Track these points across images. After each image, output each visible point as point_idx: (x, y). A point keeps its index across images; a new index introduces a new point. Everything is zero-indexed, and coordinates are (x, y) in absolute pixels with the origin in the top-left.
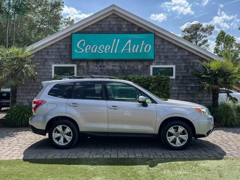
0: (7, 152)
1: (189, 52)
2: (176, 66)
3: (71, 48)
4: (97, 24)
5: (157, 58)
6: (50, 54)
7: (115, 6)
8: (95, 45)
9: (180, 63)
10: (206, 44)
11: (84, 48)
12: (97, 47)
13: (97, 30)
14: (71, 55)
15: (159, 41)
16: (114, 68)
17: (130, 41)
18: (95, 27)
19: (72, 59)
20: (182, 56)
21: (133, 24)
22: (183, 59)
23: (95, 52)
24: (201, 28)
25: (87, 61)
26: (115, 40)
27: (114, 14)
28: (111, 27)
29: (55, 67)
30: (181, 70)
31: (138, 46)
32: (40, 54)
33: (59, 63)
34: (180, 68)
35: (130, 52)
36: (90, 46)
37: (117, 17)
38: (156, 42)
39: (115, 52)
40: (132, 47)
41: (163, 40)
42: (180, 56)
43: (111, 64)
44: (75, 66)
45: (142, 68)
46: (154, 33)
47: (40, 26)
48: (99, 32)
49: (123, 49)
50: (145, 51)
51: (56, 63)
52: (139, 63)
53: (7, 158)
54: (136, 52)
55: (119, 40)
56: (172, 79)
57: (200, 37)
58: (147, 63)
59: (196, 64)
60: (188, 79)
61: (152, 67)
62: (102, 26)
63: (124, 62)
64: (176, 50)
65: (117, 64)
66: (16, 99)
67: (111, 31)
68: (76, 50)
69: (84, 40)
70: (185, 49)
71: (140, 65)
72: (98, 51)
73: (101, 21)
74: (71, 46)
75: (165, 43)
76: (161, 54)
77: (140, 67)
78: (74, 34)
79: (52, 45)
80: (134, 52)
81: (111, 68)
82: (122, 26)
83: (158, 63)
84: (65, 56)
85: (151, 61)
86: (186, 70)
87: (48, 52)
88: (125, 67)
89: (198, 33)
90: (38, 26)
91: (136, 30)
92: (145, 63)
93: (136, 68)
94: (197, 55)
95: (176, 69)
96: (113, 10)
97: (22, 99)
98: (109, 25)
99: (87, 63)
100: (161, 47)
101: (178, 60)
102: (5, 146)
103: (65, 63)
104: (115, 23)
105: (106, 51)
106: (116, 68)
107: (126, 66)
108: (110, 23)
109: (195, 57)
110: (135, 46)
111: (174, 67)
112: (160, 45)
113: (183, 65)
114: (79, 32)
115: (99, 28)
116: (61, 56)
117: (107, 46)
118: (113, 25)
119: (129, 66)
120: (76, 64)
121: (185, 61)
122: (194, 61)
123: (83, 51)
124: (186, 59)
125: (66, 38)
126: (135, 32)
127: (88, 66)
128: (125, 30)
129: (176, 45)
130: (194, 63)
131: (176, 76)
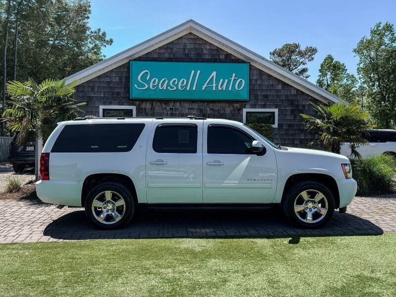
1: (298, 90)
2: (279, 110)
3: (129, 82)
4: (166, 47)
5: (252, 98)
6: (96, 90)
7: (194, 21)
8: (164, 79)
9: (285, 106)
10: (305, 74)
11: (148, 82)
12: (167, 82)
13: (167, 55)
14: (129, 91)
15: (255, 73)
16: (190, 111)
17: (214, 73)
18: (162, 51)
19: (131, 98)
20: (287, 96)
21: (218, 49)
22: (288, 100)
23: (165, 89)
24: (297, 50)
25: (152, 101)
26: (193, 72)
27: (190, 33)
28: (186, 52)
29: (104, 109)
30: (286, 115)
31: (226, 80)
32: (81, 89)
33: (110, 104)
34: (284, 113)
35: (214, 89)
36: (157, 80)
37: (196, 37)
38: (251, 76)
39: (194, 89)
40: (217, 83)
41: (261, 72)
42: (284, 97)
43: (187, 105)
44: (134, 108)
45: (231, 112)
46: (250, 63)
47: (54, 41)
48: (170, 60)
49: (205, 85)
50: (237, 88)
51: (105, 104)
52: (228, 104)
54: (224, 89)
55: (199, 72)
56: (274, 129)
57: (296, 63)
58: (237, 105)
59: (306, 108)
60: (295, 130)
61: (245, 111)
62: (174, 50)
63: (206, 104)
64: (280, 87)
65: (196, 106)
67: (187, 59)
68: (136, 86)
69: (147, 71)
70: (291, 86)
71: (229, 107)
72: (169, 88)
73: (172, 43)
74: (128, 79)
75: (264, 77)
76: (259, 93)
77: (228, 110)
78: (133, 62)
79: (99, 77)
80: (220, 89)
81: (187, 111)
82: (202, 51)
83: (254, 106)
84: (118, 93)
86: (293, 116)
87: (93, 88)
89: (293, 57)
90: (52, 43)
91: (222, 57)
92: (235, 105)
93: (222, 112)
94: (308, 95)
95: (279, 115)
96: (191, 28)
98: (184, 49)
99: (152, 105)
100: (259, 82)
101: (282, 101)
103: (119, 104)
104: (192, 46)
105: (180, 88)
106: (194, 112)
107: (208, 109)
108: (185, 46)
109: (306, 97)
110: (222, 80)
111: (276, 111)
112: (256, 80)
113: (289, 108)
114: (140, 59)
115: (170, 53)
116: (113, 93)
117: (183, 79)
118: (190, 50)
119: (213, 109)
120: (135, 105)
121: (292, 102)
122: (304, 103)
123: (147, 86)
124: (292, 100)
125: (121, 66)
126: (221, 61)
127: (152, 109)
128: (207, 57)
129: (279, 80)
130: (304, 106)
131: (278, 124)
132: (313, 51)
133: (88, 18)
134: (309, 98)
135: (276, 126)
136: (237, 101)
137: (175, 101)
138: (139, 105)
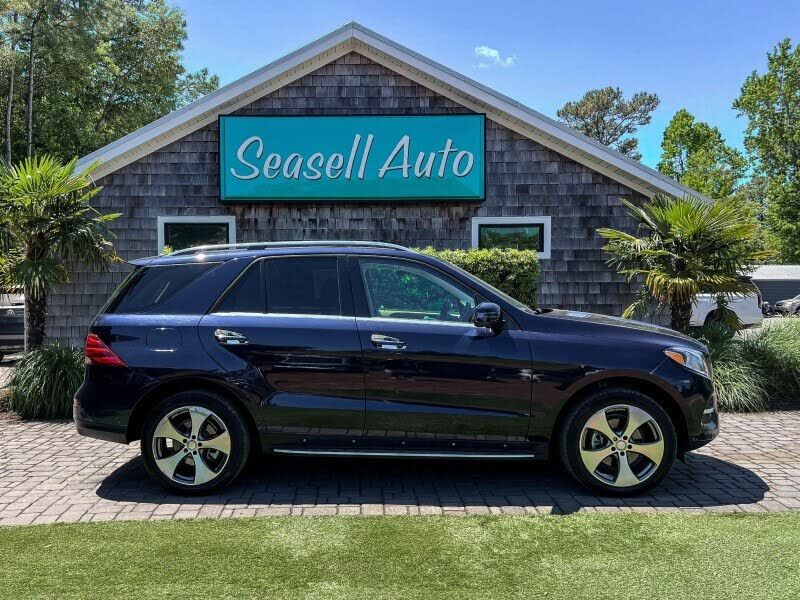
0: (24, 500)
1: (596, 174)
2: (553, 218)
3: (219, 164)
4: (299, 85)
5: (492, 193)
6: (150, 183)
7: (359, 26)
8: (293, 156)
9: (566, 211)
10: (633, 153)
11: (260, 162)
12: (300, 160)
13: (302, 103)
14: (219, 185)
15: (498, 138)
16: (354, 225)
17: (405, 140)
18: (293, 94)
19: (222, 199)
20: (571, 187)
21: (415, 87)
22: (574, 197)
23: (296, 176)
24: (615, 102)
25: (270, 204)
26: (358, 137)
27: (353, 54)
28: (344, 95)
29: (166, 225)
30: (569, 230)
31: (433, 155)
32: (117, 182)
33: (181, 211)
34: (566, 226)
35: (405, 174)
36: (278, 157)
37: (365, 62)
38: (489, 144)
39: (360, 175)
40: (412, 160)
41: (511, 136)
42: (565, 188)
43: (347, 213)
44: (231, 221)
45: (445, 224)
46: (485, 114)
47: (111, 96)
48: (309, 113)
49: (385, 167)
50: (456, 172)
51: (169, 212)
52: (437, 210)
53: (24, 520)
54: (428, 174)
55: (370, 137)
56: (542, 262)
57: (615, 131)
58: (460, 210)
59: (616, 213)
60: (591, 262)
61: (476, 222)
62: (317, 90)
63: (388, 209)
64: (554, 168)
65: (366, 213)
66: (43, 328)
67: (345, 108)
68: (232, 170)
69: (258, 138)
70: (581, 165)
71: (440, 216)
72: (305, 173)
73: (312, 75)
74: (216, 156)
75: (519, 146)
76: (507, 182)
77: (438, 222)
78: (228, 119)
79: (156, 154)
80: (418, 174)
81: (347, 226)
82: (379, 92)
83: (496, 211)
84: (198, 189)
85: (472, 205)
86: (585, 231)
87: (143, 178)
88: (391, 223)
89: (607, 119)
90: (106, 99)
91: (424, 104)
92: (454, 210)
93: (426, 225)
94: (619, 185)
95: (553, 230)
96: (353, 41)
97: (62, 328)
98: (340, 88)
99: (271, 212)
100: (507, 159)
101: (560, 199)
102: (14, 479)
103: (200, 212)
104: (356, 82)
105: (329, 175)
106: (363, 227)
107: (394, 220)
108: (341, 81)
109: (614, 190)
110: (422, 154)
111: (547, 221)
112: (501, 153)
113: (576, 215)
114: (242, 113)
115: (307, 99)
116: (186, 189)
117: (334, 155)
118: (351, 89)
119: (403, 220)
120: (234, 214)
121: (582, 201)
122: (610, 204)
123: (257, 172)
124: (585, 197)
125: (201, 130)
126: (421, 113)
127: (272, 221)
128: (393, 104)
129: (552, 152)
130: (610, 209)
131: (552, 251)
134: (622, 192)
135: (546, 255)
136: (456, 202)
137: (319, 204)
138: (243, 215)
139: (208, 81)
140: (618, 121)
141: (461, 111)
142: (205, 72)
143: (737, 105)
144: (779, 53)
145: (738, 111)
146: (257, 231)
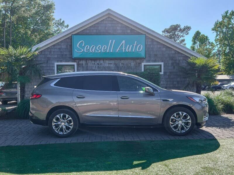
1: (176, 51)
2: (164, 63)
3: (72, 48)
4: (94, 26)
5: (147, 55)
6: (52, 53)
7: (111, 10)
8: (93, 46)
9: (168, 61)
10: (184, 43)
11: (83, 48)
12: (95, 47)
13: (95, 31)
14: (72, 54)
15: (149, 41)
16: (110, 65)
17: (124, 42)
18: (92, 28)
19: (73, 58)
20: (169, 54)
21: (127, 27)
22: (170, 57)
23: (94, 51)
24: (179, 28)
25: (86, 59)
26: (111, 41)
27: (109, 17)
28: (106, 29)
29: (57, 65)
30: (168, 66)
31: (131, 46)
32: (43, 53)
33: (61, 61)
35: (124, 51)
36: (89, 46)
37: (112, 20)
38: (147, 42)
39: (111, 51)
40: (126, 47)
41: (153, 40)
42: (167, 55)
43: (107, 62)
44: (75, 64)
45: (135, 65)
46: (145, 34)
48: (97, 34)
49: (118, 49)
50: (138, 50)
51: (58, 61)
52: (132, 61)
54: (130, 51)
55: (114, 41)
56: (161, 75)
57: (179, 37)
58: (138, 61)
59: (181, 61)
60: (174, 75)
61: (143, 64)
62: (99, 27)
63: (119, 61)
64: (164, 49)
65: (113, 62)
67: (107, 33)
68: (76, 50)
69: (83, 41)
70: (172, 49)
72: (96, 51)
73: (98, 23)
74: (71, 46)
75: (155, 43)
76: (151, 53)
77: (133, 64)
79: (54, 45)
80: (127, 51)
81: (107, 65)
82: (116, 28)
83: (149, 61)
84: (66, 55)
86: (173, 67)
87: (50, 52)
88: (120, 64)
89: (176, 33)
91: (129, 31)
93: (129, 65)
94: (182, 54)
95: (164, 66)
96: (109, 14)
97: (28, 94)
98: (105, 27)
99: (86, 62)
100: (151, 47)
101: (166, 58)
103: (66, 61)
104: (110, 25)
105: (103, 51)
106: (112, 65)
108: (106, 25)
109: (180, 55)
110: (128, 46)
111: (162, 64)
112: (150, 45)
113: (170, 62)
114: (78, 34)
115: (96, 30)
116: (62, 55)
117: (104, 46)
118: (109, 27)
119: (123, 64)
120: (76, 62)
122: (179, 59)
123: (83, 50)
124: (172, 57)
125: (67, 39)
126: (128, 34)
127: (87, 64)
128: (119, 31)
129: (164, 45)
130: (179, 61)
131: (164, 72)
132: (188, 28)
133: (53, 12)
134: (183, 56)
135: (162, 73)
136: (138, 59)
137: (100, 59)
138: (78, 62)
139: (61, 22)
140: (180, 34)
141: (139, 34)
142: (61, 19)
143: (213, 30)
144: (225, 15)
145: (213, 31)
146: (82, 67)
